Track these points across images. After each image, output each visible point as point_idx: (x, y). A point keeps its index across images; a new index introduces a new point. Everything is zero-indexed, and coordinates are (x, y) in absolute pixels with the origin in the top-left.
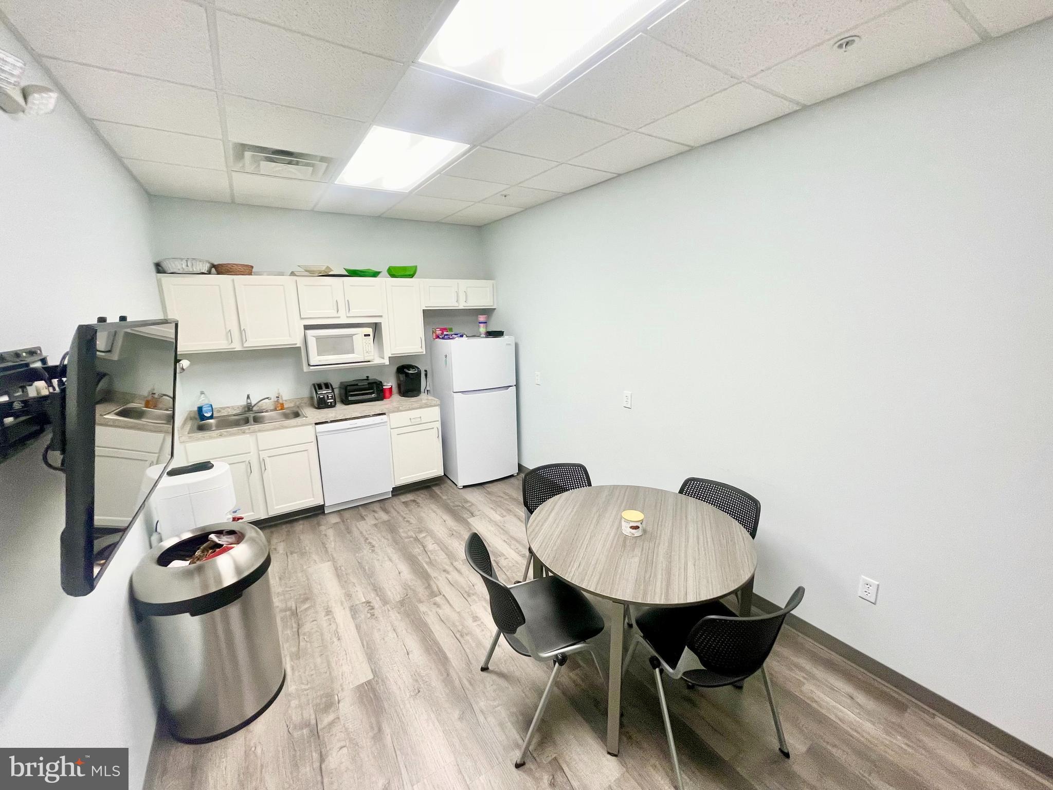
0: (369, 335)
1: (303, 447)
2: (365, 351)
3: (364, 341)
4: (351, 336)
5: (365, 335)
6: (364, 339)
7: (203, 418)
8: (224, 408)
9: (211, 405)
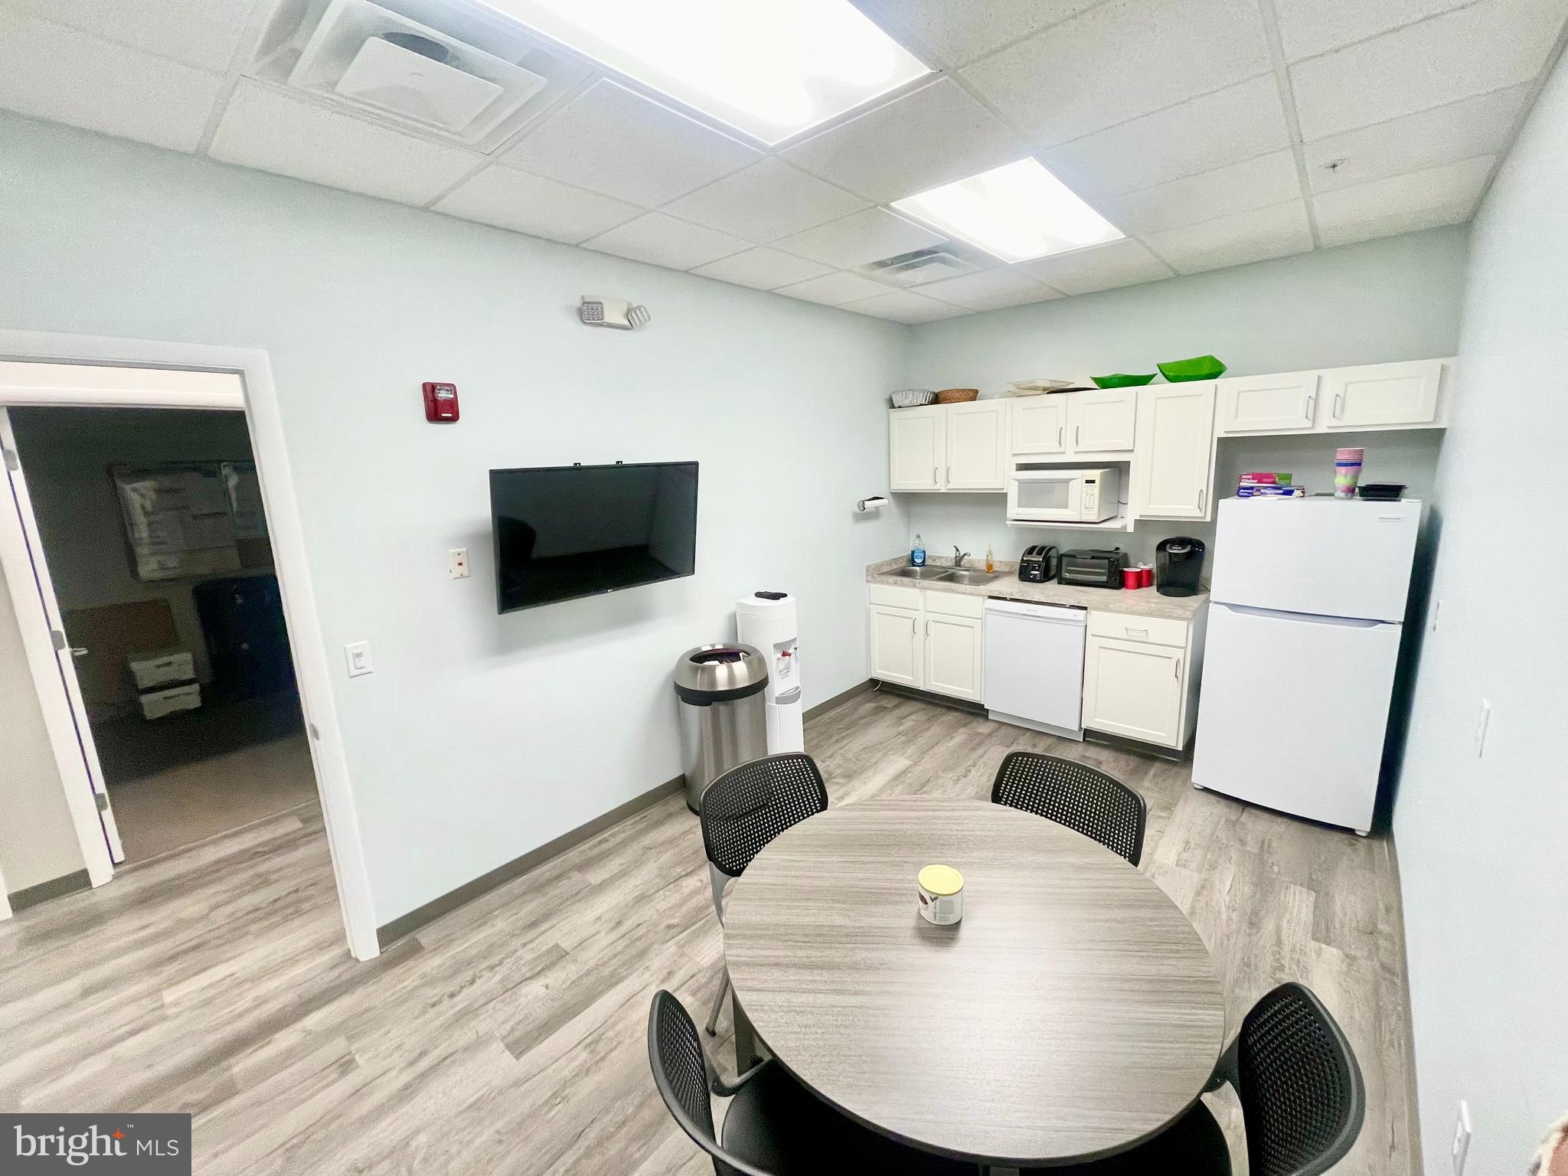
0: (1093, 482)
1: (967, 622)
2: (1083, 508)
3: (1085, 490)
4: (1067, 481)
5: (1087, 482)
6: (1086, 487)
7: (913, 563)
8: (940, 558)
9: (924, 552)
